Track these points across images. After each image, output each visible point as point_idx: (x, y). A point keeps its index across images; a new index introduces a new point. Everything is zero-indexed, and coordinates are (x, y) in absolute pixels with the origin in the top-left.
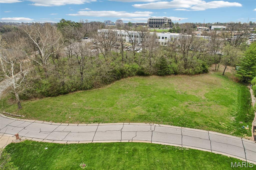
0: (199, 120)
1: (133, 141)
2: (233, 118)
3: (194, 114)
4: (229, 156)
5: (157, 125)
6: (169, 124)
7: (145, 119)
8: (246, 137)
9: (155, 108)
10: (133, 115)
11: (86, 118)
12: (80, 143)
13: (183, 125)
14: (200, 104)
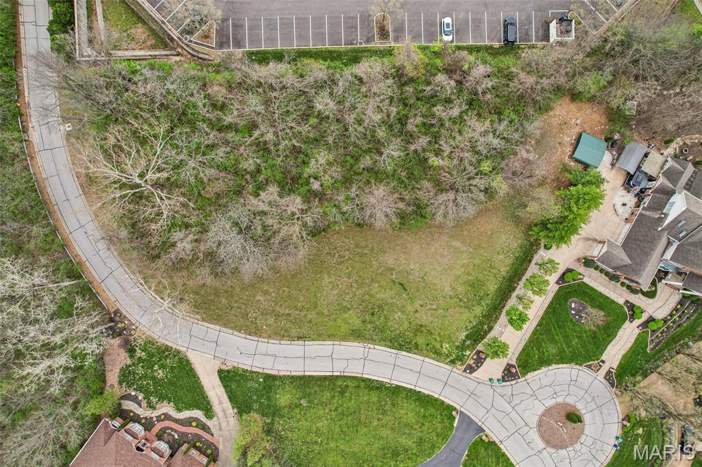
0: (421, 340)
1: (345, 374)
2: (463, 335)
3: (419, 329)
4: (427, 392)
5: (372, 346)
6: (385, 346)
7: (358, 337)
8: (458, 367)
9: (373, 314)
10: (344, 329)
11: (286, 331)
12: (293, 374)
13: (400, 348)
14: (434, 307)
